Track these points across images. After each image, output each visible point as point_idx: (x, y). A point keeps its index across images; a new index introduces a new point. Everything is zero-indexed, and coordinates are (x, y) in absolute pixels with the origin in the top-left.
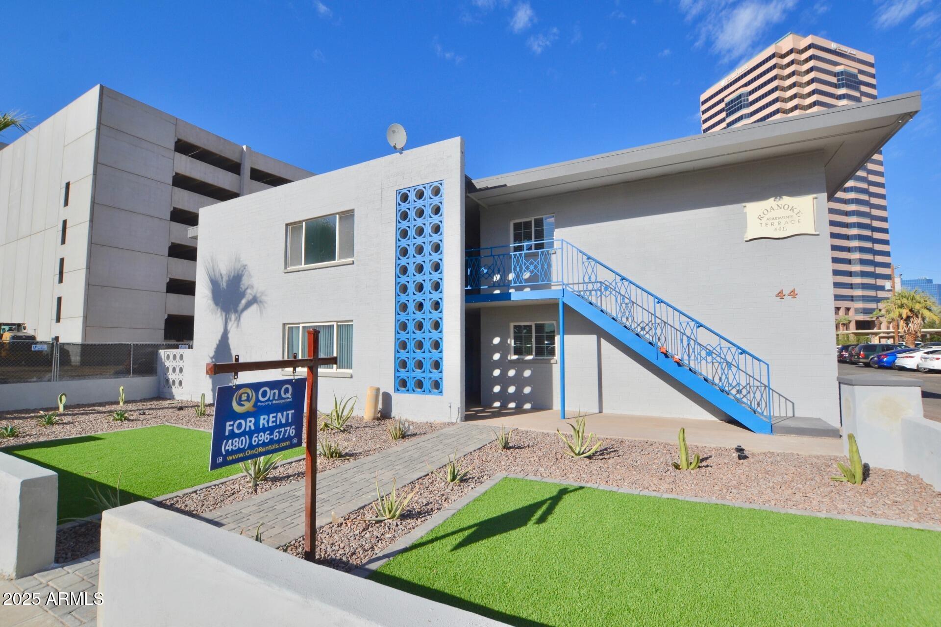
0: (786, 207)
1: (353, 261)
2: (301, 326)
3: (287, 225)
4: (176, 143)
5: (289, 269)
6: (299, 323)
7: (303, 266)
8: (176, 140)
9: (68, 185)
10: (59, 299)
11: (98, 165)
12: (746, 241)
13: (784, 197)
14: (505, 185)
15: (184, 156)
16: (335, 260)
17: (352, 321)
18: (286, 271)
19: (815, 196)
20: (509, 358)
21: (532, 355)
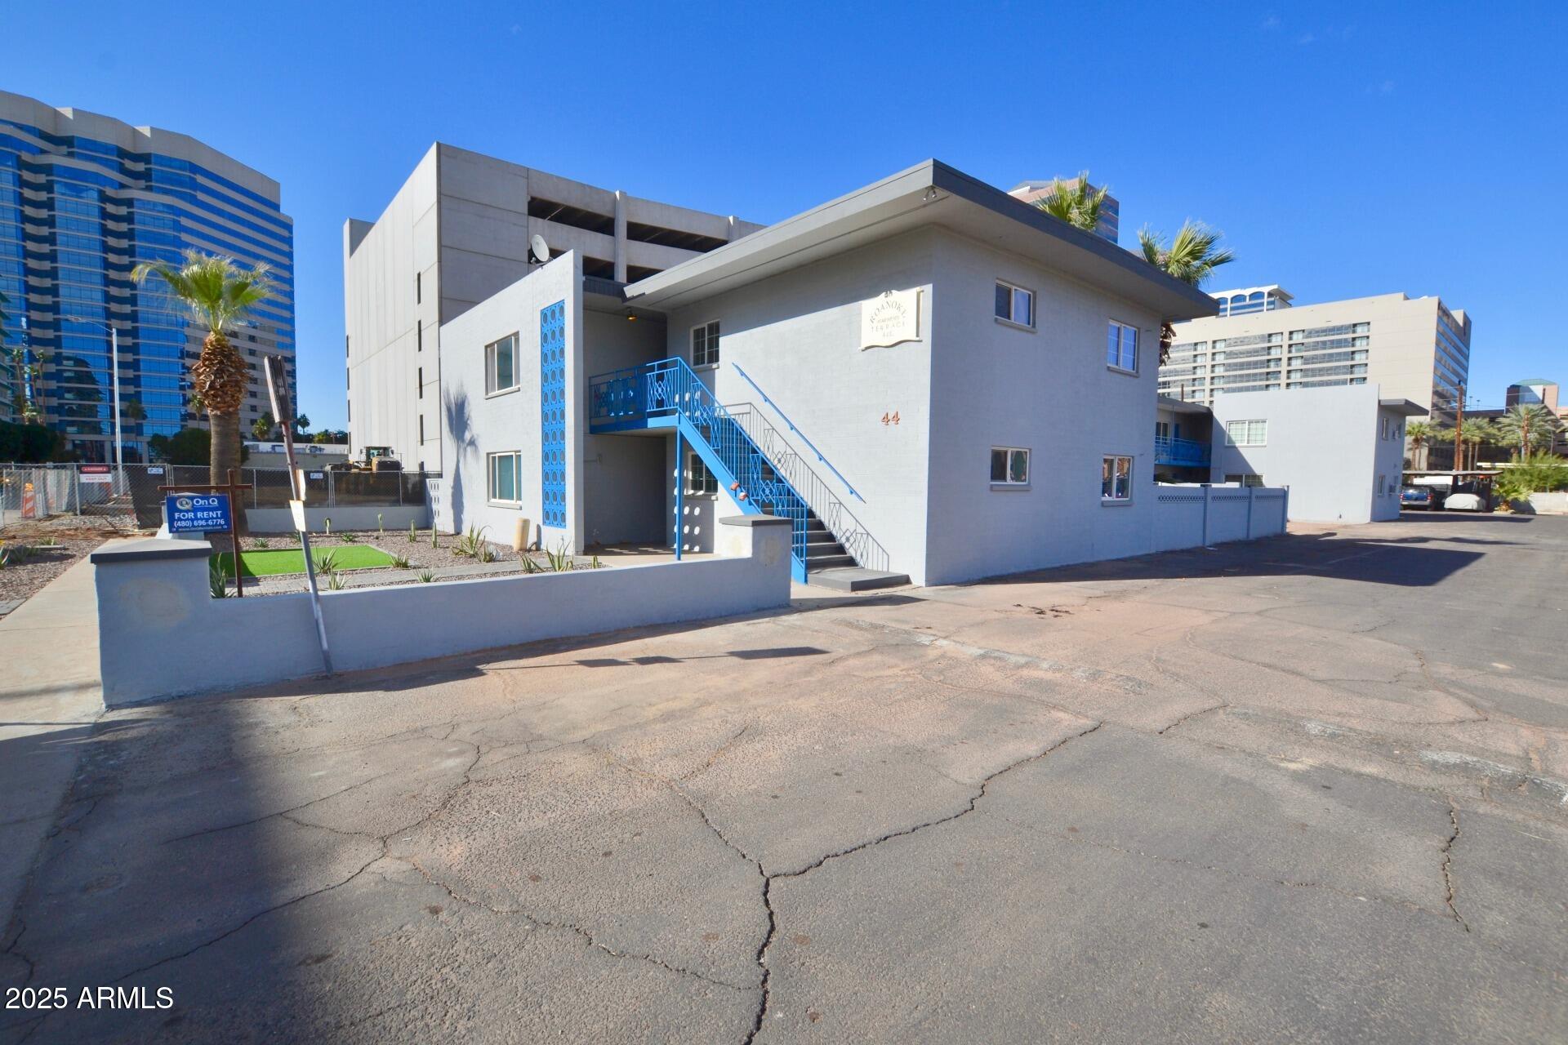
0: (894, 305)
1: (519, 388)
2: (497, 455)
3: (486, 347)
4: (529, 203)
5: (490, 395)
6: (495, 453)
7: (497, 392)
8: (529, 199)
9: (419, 275)
10: (421, 417)
11: (443, 248)
12: (863, 350)
13: (893, 291)
14: (644, 294)
15: (540, 220)
16: (512, 386)
17: (520, 451)
18: (487, 397)
19: (918, 289)
20: (685, 494)
21: (702, 489)
